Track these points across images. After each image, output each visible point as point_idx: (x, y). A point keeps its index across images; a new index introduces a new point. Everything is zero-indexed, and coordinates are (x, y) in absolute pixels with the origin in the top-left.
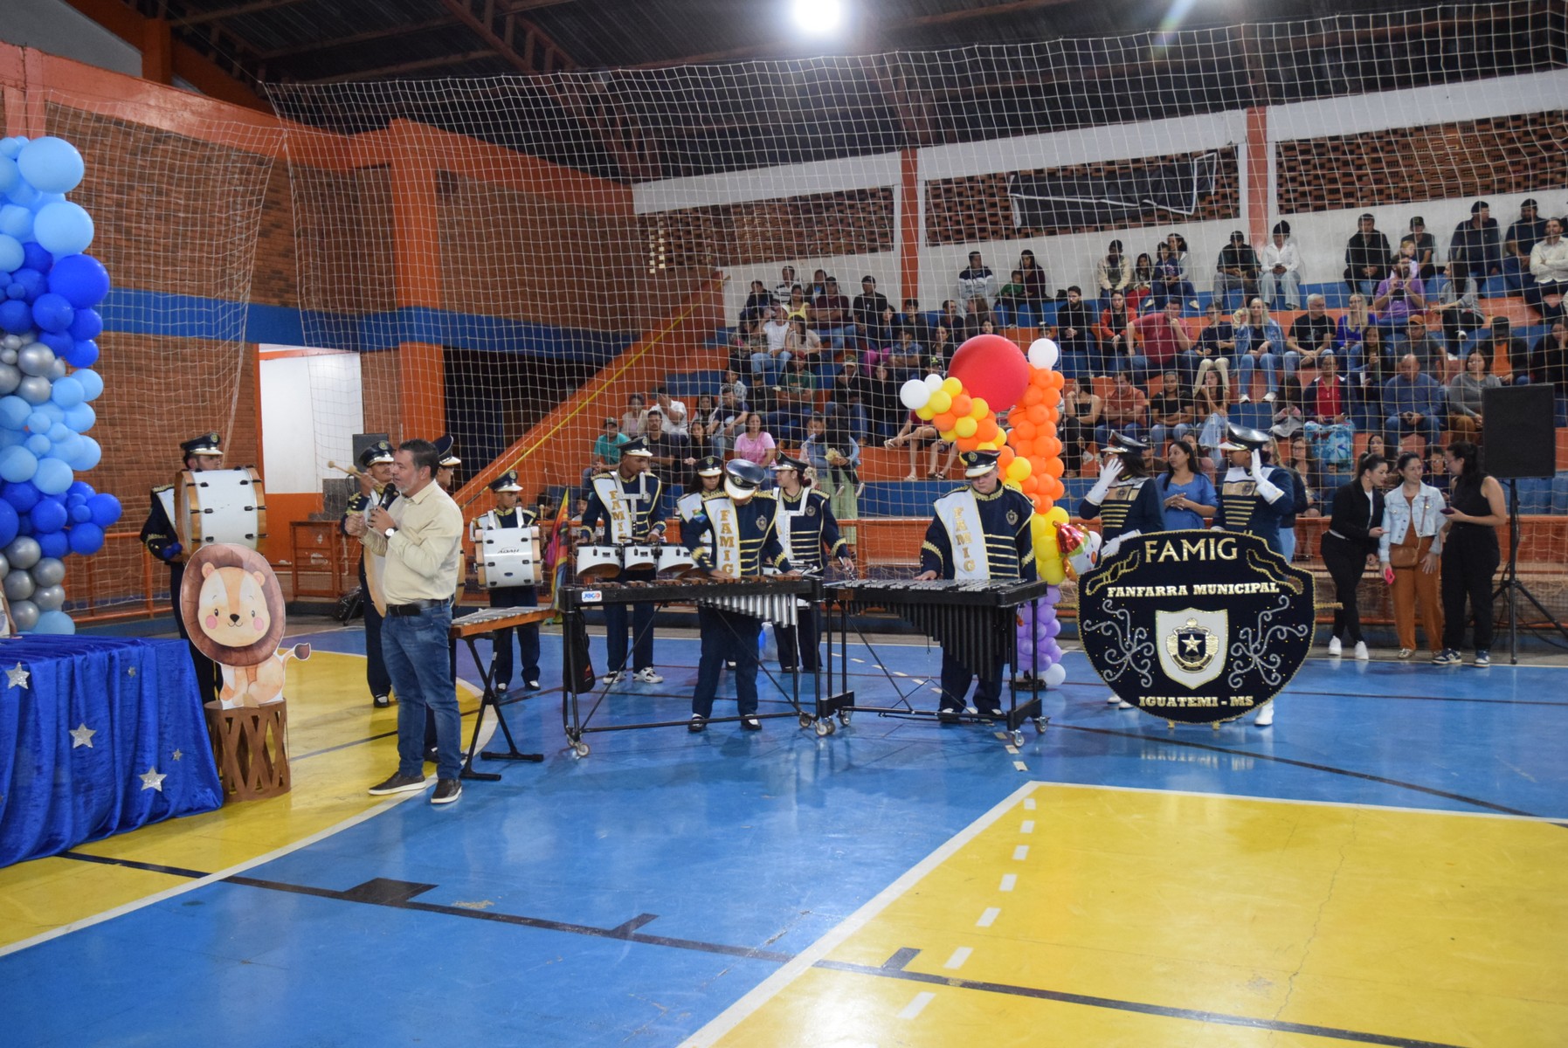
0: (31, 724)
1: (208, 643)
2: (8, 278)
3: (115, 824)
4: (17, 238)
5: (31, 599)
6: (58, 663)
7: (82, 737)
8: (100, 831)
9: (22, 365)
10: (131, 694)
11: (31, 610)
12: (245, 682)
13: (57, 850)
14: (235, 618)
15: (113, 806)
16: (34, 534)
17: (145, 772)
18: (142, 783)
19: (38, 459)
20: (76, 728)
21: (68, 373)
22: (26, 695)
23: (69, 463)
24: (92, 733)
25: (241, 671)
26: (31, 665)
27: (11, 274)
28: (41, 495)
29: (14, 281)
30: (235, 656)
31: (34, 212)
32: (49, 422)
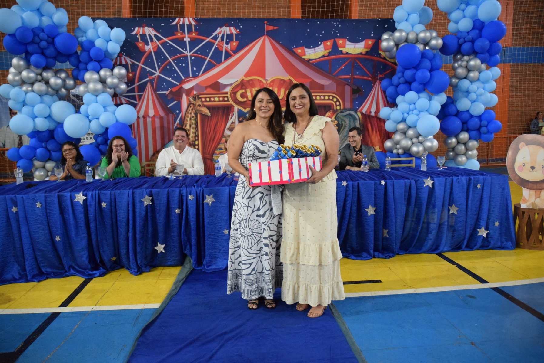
0: (433, 201)
1: (518, 178)
2: (466, 34)
3: (464, 246)
4: (471, 18)
5: (465, 154)
6: (446, 179)
7: (453, 210)
8: (457, 248)
9: (468, 67)
10: (478, 196)
11: (464, 158)
12: (534, 197)
13: (438, 252)
14: (533, 168)
15: (463, 240)
16: (468, 131)
17: (480, 228)
18: (478, 232)
19: (472, 103)
20: (451, 206)
21: (487, 69)
22: (432, 190)
23: (484, 104)
24: (457, 209)
25: (532, 192)
26: (435, 179)
27: (468, 33)
28: (472, 116)
29: (468, 35)
30: (530, 185)
31: (478, 7)
32: (477, 88)
